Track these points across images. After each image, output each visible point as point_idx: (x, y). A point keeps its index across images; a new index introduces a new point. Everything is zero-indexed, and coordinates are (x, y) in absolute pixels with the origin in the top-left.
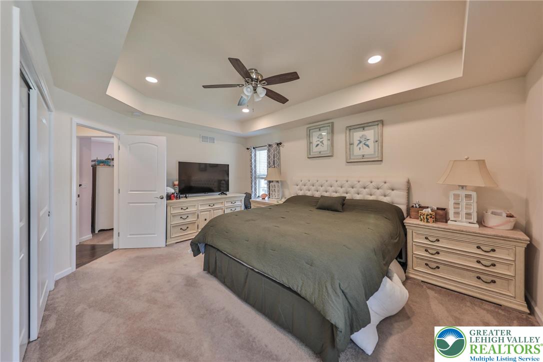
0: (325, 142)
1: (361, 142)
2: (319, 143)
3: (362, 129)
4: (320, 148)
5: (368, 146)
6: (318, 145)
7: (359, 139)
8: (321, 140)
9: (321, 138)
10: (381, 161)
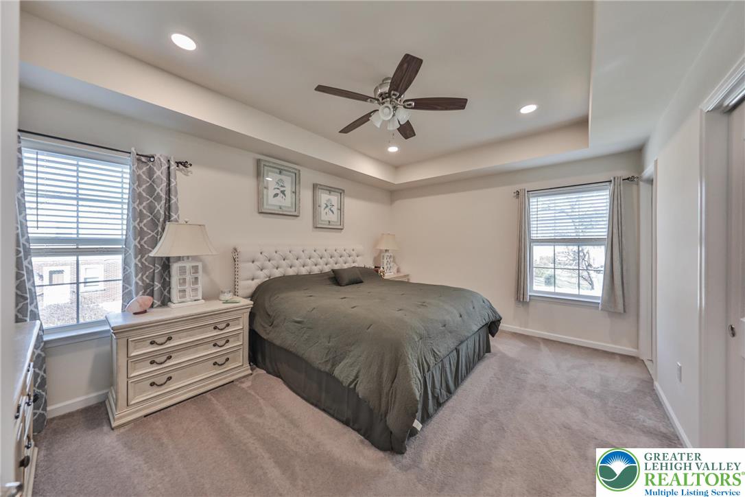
0: (288, 193)
1: (327, 206)
2: (278, 191)
3: (328, 192)
4: (279, 201)
5: (333, 212)
6: (276, 195)
7: (325, 202)
8: (282, 189)
9: (282, 186)
10: (342, 229)
